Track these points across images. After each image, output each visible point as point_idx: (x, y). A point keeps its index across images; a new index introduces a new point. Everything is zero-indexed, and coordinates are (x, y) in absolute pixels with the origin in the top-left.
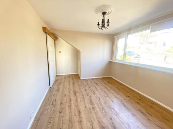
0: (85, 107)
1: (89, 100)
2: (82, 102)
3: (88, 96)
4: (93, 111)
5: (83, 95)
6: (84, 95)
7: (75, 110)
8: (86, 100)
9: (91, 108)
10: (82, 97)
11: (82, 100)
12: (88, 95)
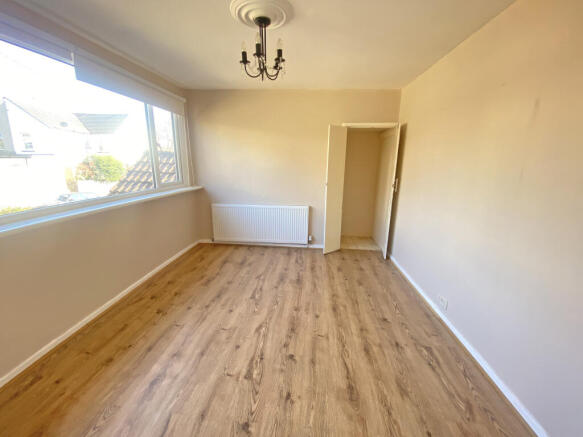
0: (317, 317)
1: (297, 334)
2: (323, 334)
3: (291, 352)
4: (303, 304)
5: (313, 362)
6: (307, 359)
7: (347, 317)
8: (308, 338)
9: (302, 311)
10: (319, 355)
11: (323, 343)
12: (292, 357)
